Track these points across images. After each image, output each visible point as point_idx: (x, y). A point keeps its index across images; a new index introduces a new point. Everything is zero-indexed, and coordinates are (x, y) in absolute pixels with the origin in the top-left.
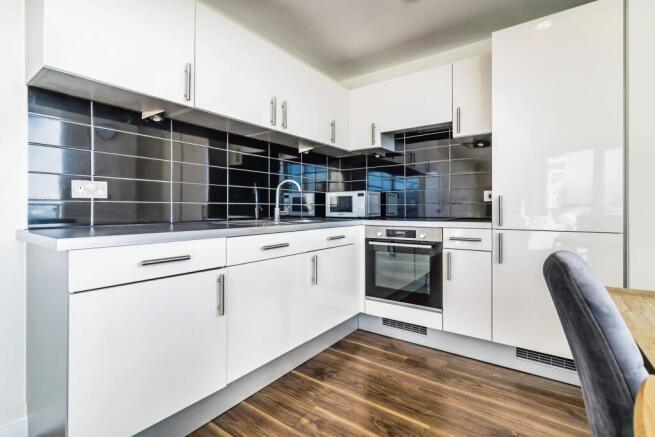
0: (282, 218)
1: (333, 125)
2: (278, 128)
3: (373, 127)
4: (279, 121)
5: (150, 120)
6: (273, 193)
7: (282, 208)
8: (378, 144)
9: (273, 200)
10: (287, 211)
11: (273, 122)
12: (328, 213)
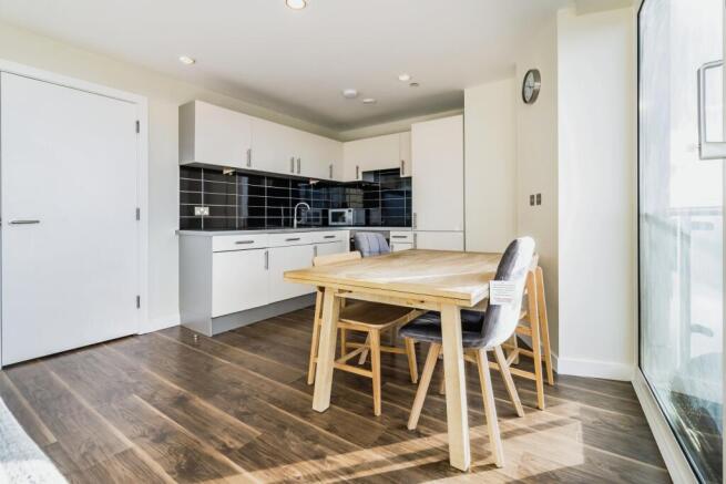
0: (299, 226)
1: (331, 167)
2: (295, 174)
3: (357, 168)
4: (296, 170)
5: (227, 174)
6: (293, 210)
7: (298, 220)
8: (360, 179)
9: (293, 215)
10: (302, 222)
11: (293, 171)
12: (330, 223)
